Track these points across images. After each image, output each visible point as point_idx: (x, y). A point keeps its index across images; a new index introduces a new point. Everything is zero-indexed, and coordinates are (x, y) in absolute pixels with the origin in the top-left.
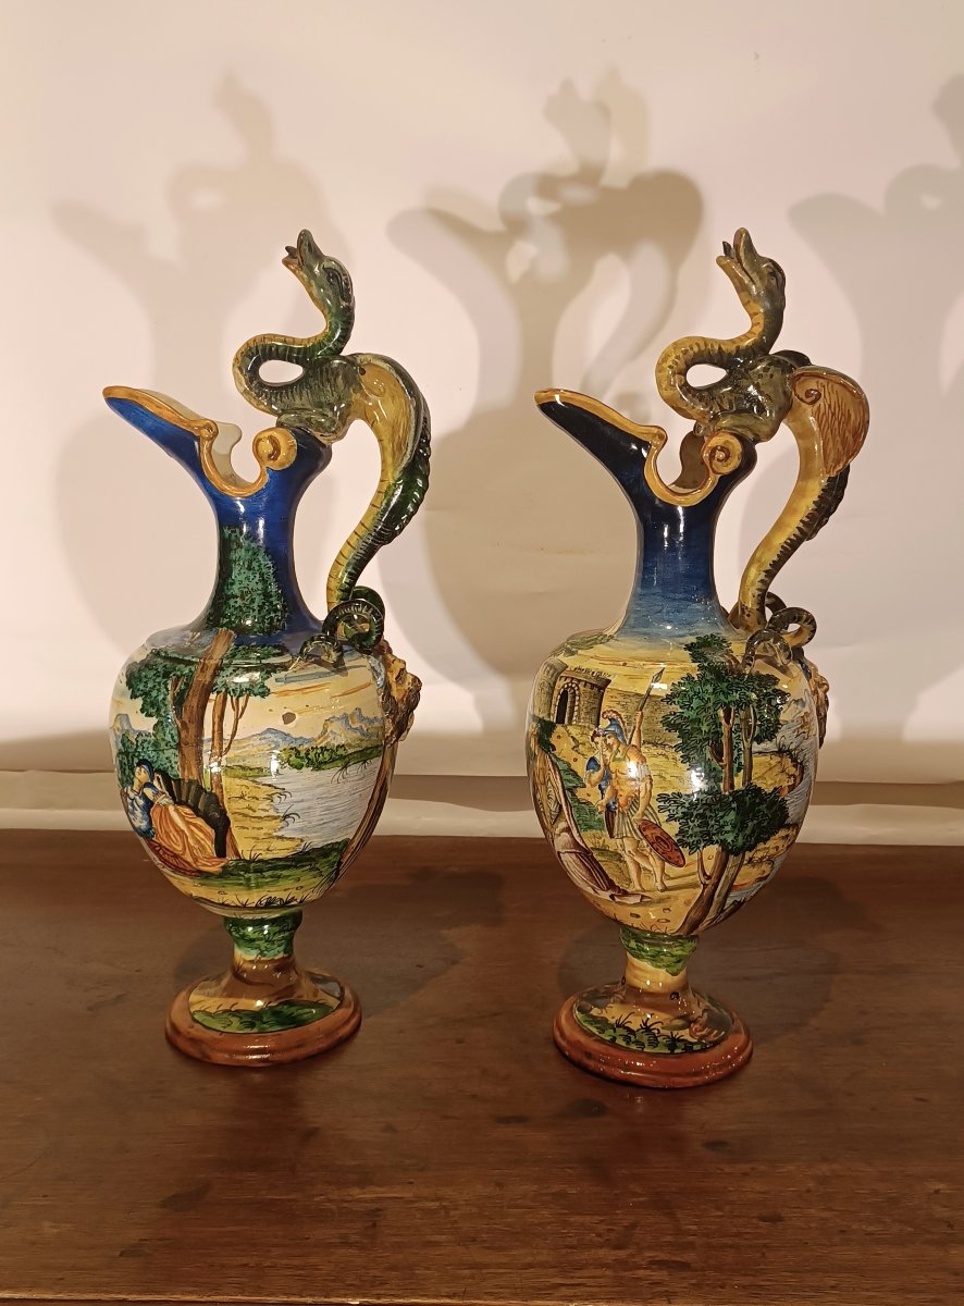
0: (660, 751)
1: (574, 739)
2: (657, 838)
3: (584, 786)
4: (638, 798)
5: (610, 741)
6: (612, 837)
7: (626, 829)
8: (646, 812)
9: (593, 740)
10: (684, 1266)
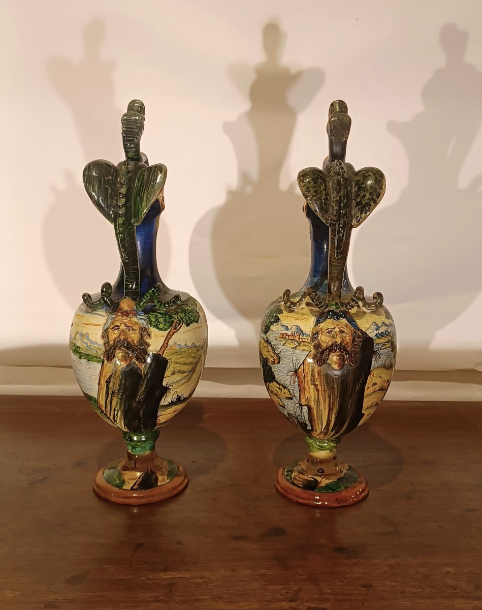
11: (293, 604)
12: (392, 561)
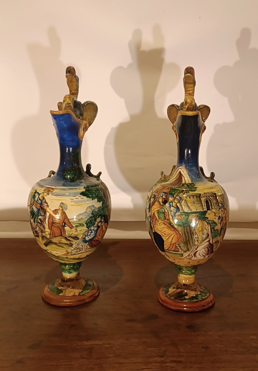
1: (214, 213)
10: (181, 362)
11: (163, 359)
12: (220, 333)
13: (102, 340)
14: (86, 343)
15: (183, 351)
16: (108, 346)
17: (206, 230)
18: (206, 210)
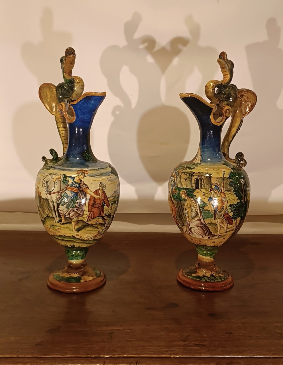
0: (229, 193)
1: (203, 192)
2: (228, 217)
3: (207, 206)
4: (224, 207)
5: (215, 192)
6: (215, 219)
7: (219, 216)
8: (226, 210)
9: (210, 192)
10: (204, 346)
11: (186, 343)
12: (243, 321)
13: (121, 325)
14: (105, 328)
15: (206, 336)
16: (129, 331)
17: (195, 207)
18: (195, 188)
